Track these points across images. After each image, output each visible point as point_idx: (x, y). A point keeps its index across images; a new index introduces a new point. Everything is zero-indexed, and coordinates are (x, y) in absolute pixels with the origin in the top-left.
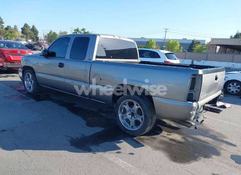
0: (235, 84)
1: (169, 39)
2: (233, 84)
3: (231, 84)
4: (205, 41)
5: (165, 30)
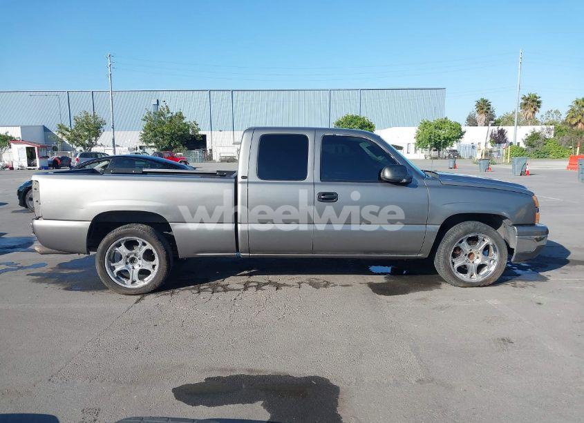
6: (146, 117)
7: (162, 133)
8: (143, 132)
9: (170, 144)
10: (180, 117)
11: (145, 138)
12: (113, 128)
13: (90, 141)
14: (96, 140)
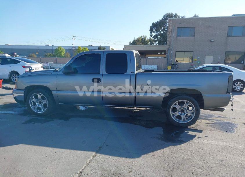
0: (239, 83)
1: (78, 46)
2: (237, 83)
3: (235, 84)
4: (109, 47)
5: (73, 38)
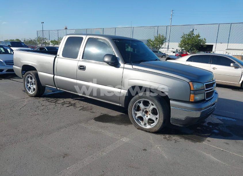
6: (183, 37)
7: (188, 43)
8: (180, 43)
9: (191, 49)
10: (199, 36)
11: (181, 46)
12: (169, 41)
13: (159, 46)
14: (161, 46)
